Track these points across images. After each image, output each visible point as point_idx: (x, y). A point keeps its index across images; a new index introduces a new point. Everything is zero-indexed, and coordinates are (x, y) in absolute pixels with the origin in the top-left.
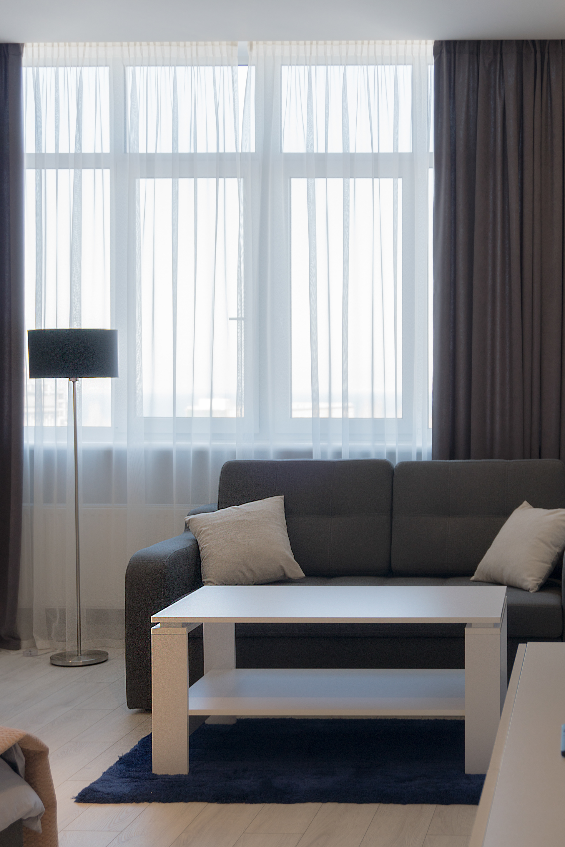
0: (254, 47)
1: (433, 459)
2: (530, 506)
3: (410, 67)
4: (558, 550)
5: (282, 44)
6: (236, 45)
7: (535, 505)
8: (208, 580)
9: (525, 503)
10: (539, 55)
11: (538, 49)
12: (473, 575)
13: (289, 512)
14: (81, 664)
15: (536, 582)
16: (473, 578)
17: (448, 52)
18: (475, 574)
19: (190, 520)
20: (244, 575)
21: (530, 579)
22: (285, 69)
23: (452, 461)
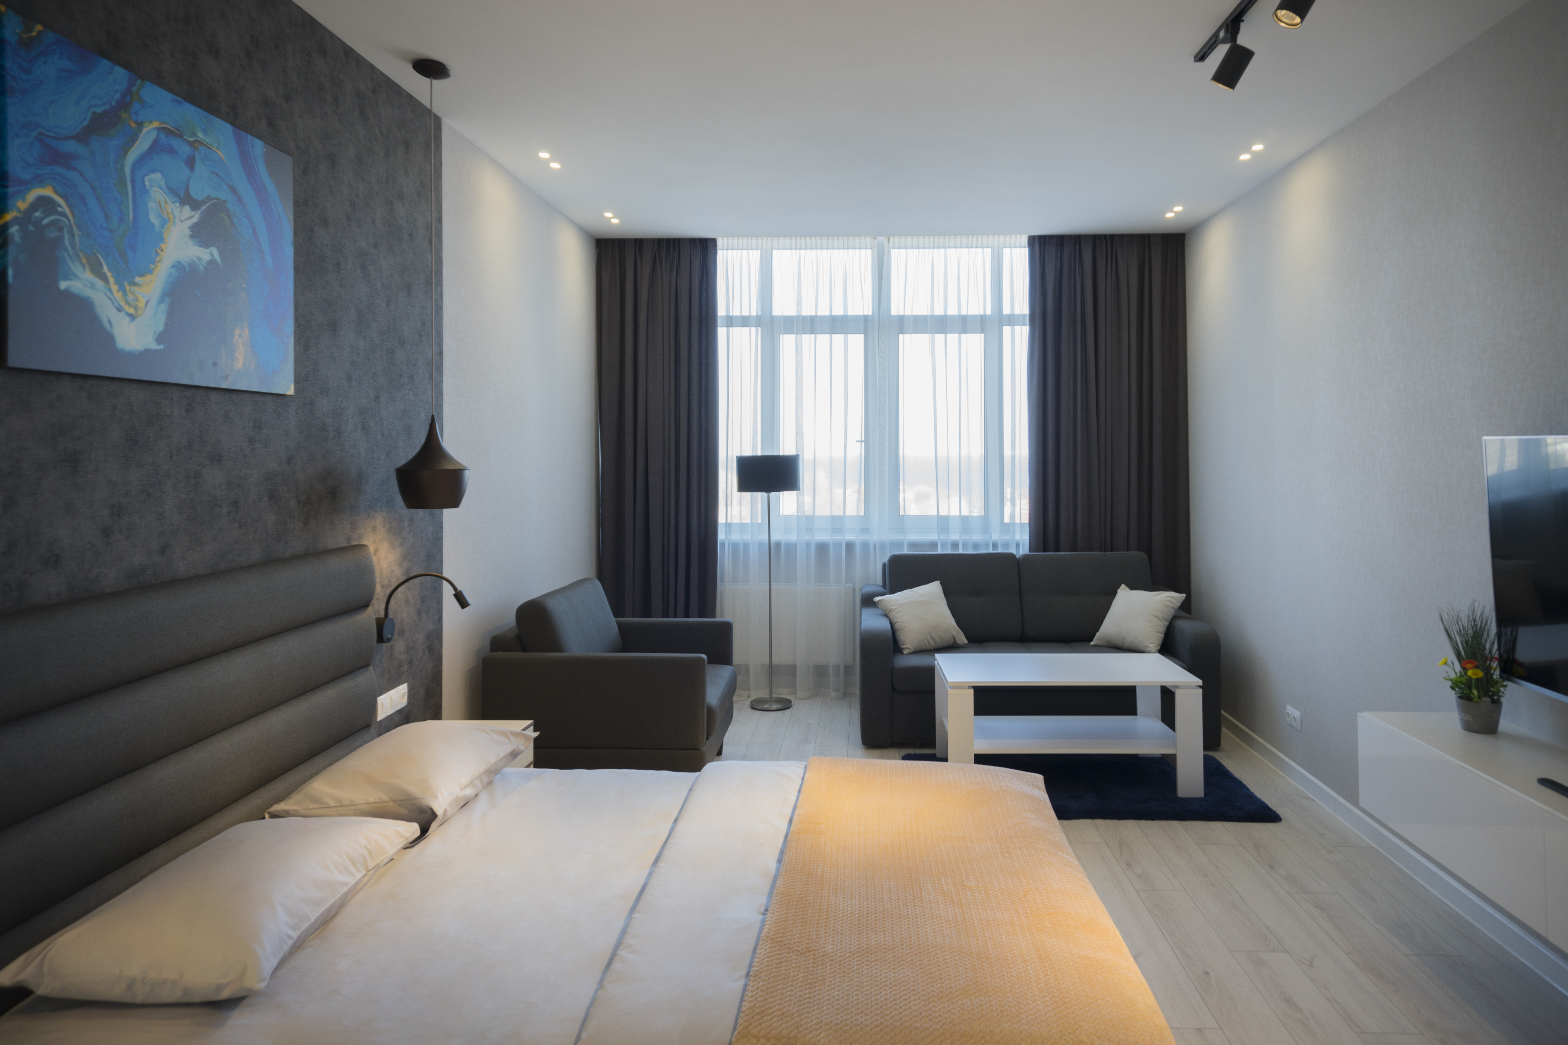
0: (891, 240)
1: (1030, 552)
2: (1127, 589)
3: (990, 250)
4: (1167, 623)
5: (913, 238)
6: (876, 239)
7: (1132, 587)
8: (906, 646)
9: (1123, 586)
10: (1109, 245)
11: (1108, 241)
12: (1092, 640)
13: (947, 593)
14: (775, 709)
15: (1157, 648)
16: (1092, 643)
17: (1040, 244)
18: (1094, 639)
19: (879, 600)
20: (929, 643)
21: (1152, 645)
22: (893, 251)
23: (1057, 553)
